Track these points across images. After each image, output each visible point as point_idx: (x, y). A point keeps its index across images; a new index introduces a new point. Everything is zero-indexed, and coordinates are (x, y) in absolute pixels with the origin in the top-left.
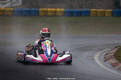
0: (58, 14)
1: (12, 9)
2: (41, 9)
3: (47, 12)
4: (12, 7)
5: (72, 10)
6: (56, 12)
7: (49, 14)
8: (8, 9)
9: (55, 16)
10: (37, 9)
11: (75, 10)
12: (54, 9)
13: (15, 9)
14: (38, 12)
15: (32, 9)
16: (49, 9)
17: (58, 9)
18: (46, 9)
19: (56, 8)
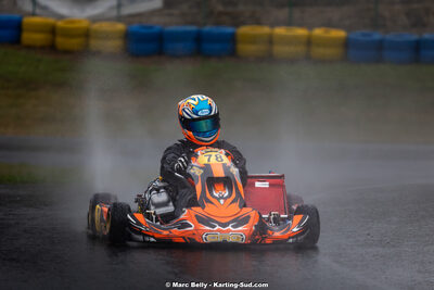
0: (318, 52)
1: (121, 27)
2: (244, 30)
3: (270, 40)
4: (119, 19)
5: (377, 36)
6: (309, 42)
7: (279, 49)
8: (105, 26)
9: (308, 57)
10: (229, 30)
11: (390, 36)
12: (301, 32)
13: (135, 27)
14: (232, 39)
15: (207, 28)
16: (280, 31)
17: (318, 32)
18: (266, 30)
19: (310, 27)
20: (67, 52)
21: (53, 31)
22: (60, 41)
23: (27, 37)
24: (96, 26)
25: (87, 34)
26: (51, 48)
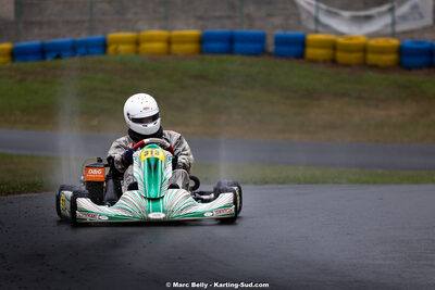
1: (394, 42)
4: (393, 35)
8: (381, 42)
13: (407, 42)
20: (347, 65)
21: (334, 46)
22: (341, 56)
23: (311, 52)
24: (373, 42)
25: (364, 49)
26: (333, 61)
